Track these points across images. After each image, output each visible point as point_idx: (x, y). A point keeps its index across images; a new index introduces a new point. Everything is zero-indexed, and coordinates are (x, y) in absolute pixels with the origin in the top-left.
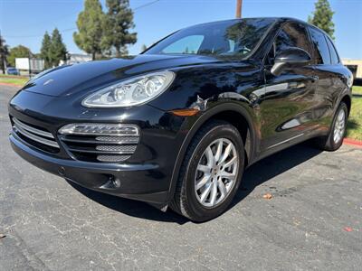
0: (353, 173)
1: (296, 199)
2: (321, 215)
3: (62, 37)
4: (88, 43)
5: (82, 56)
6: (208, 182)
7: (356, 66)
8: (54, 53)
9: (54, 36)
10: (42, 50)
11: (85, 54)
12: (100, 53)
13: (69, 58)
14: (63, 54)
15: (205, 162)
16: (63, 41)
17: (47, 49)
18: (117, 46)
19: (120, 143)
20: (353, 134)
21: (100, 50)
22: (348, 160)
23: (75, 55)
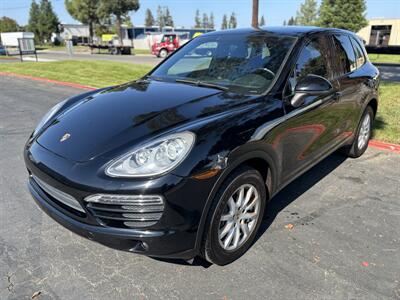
0: (376, 188)
1: (317, 227)
2: (340, 247)
3: (52, 4)
4: (83, 11)
5: (77, 26)
6: (231, 228)
7: (390, 27)
8: (44, 25)
9: (43, 4)
10: (30, 22)
11: (80, 23)
12: (98, 22)
13: (62, 30)
14: (56, 26)
15: (227, 210)
16: (54, 10)
17: (36, 21)
18: (117, 13)
19: (142, 211)
20: (380, 135)
21: (97, 19)
22: (372, 169)
23: (68, 26)
